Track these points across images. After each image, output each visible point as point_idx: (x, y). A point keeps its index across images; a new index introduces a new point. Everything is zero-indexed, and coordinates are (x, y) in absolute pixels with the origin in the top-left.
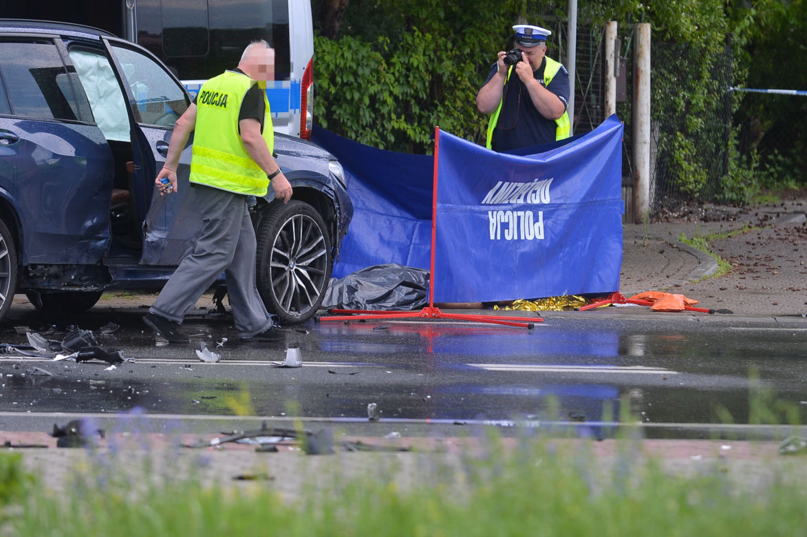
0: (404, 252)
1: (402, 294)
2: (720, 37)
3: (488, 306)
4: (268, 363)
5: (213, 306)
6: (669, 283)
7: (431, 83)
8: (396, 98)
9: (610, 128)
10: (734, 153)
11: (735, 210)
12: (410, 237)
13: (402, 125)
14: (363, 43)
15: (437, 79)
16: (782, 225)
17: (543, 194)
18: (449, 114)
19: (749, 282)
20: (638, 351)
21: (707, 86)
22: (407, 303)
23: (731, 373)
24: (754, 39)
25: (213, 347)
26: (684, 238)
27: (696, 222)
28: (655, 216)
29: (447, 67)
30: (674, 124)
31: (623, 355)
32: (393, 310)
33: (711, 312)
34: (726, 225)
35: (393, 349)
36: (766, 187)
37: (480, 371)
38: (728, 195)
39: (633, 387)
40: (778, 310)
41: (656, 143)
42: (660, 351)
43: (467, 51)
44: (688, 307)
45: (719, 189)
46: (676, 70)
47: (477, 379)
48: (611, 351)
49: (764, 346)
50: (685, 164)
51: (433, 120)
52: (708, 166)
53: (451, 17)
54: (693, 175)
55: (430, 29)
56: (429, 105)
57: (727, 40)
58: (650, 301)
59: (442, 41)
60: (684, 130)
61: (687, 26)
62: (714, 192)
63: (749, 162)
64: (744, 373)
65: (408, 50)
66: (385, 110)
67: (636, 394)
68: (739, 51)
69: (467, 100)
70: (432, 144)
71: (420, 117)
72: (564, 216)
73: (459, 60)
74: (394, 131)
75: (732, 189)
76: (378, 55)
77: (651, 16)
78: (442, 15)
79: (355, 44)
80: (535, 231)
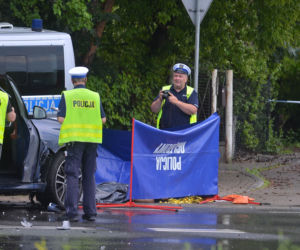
0: (118, 176)
1: (117, 195)
2: (265, 76)
3: (157, 201)
4: (54, 228)
5: (29, 201)
6: (241, 191)
7: (131, 98)
8: (114, 105)
9: (214, 119)
10: (271, 131)
11: (272, 157)
12: (120, 169)
13: (117, 117)
14: (99, 79)
15: (133, 96)
16: (294, 164)
17: (181, 149)
18: (139, 112)
19: (278, 190)
20: (227, 222)
21: (259, 99)
22: (119, 200)
23: (269, 232)
24: (281, 78)
25: (29, 220)
26: (248, 170)
27: (254, 163)
28: (234, 159)
29: (138, 90)
30: (244, 117)
31: (219, 224)
32: (113, 203)
33: (261, 204)
34: (268, 164)
35: (112, 221)
36: (286, 146)
37: (153, 232)
38: (269, 150)
39: (225, 239)
40: (291, 203)
41: (235, 125)
42: (237, 222)
43: (147, 83)
44: (250, 202)
45: (264, 147)
46: (245, 92)
47: (151, 236)
48: (214, 223)
49: (285, 220)
50: (249, 135)
51: (131, 115)
52: (259, 136)
53: (140, 67)
54: (252, 141)
55: (130, 73)
56: (129, 108)
57: (268, 78)
58: (232, 199)
59: (136, 78)
60: (248, 120)
61: (249, 71)
62: (262, 149)
63: (278, 134)
64: (276, 233)
65: (120, 82)
66: (109, 110)
67: (226, 242)
68: (274, 83)
69: (147, 106)
70: (131, 127)
71: (126, 113)
72: (191, 159)
73: (143, 87)
74: (113, 120)
75: (270, 147)
76: (106, 85)
77: (233, 67)
78: (136, 66)
79: (95, 79)
80: (177, 166)
